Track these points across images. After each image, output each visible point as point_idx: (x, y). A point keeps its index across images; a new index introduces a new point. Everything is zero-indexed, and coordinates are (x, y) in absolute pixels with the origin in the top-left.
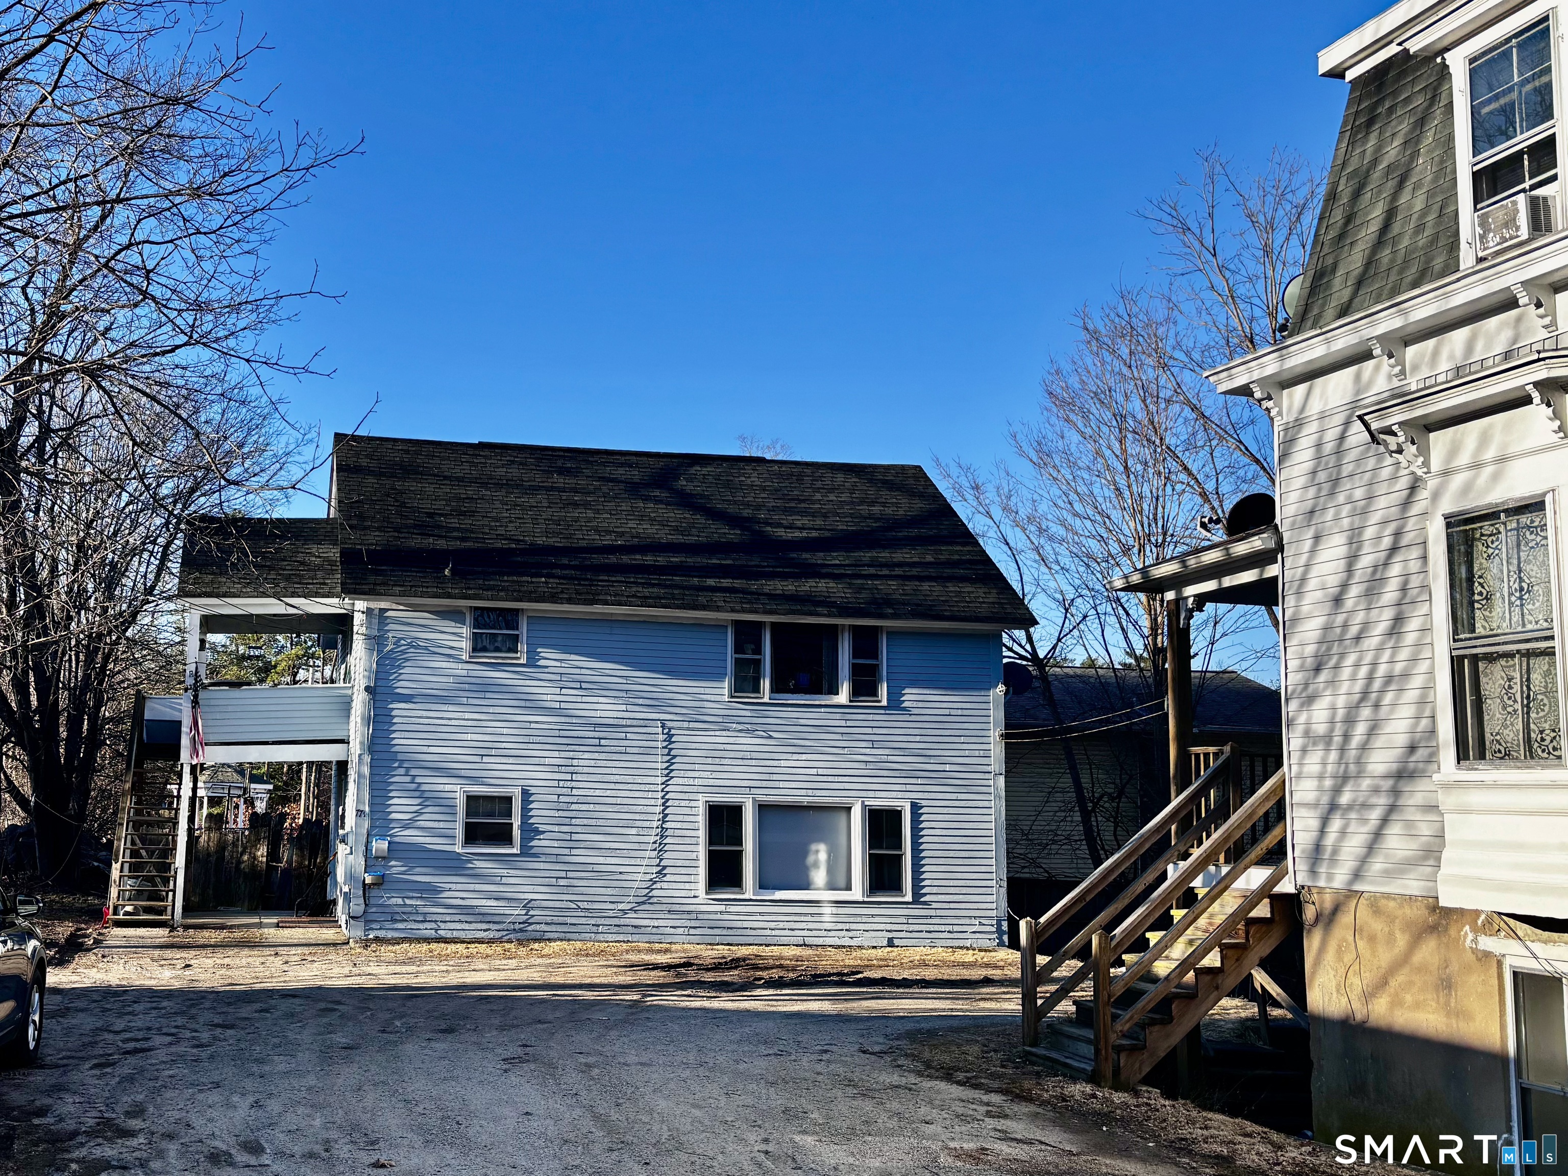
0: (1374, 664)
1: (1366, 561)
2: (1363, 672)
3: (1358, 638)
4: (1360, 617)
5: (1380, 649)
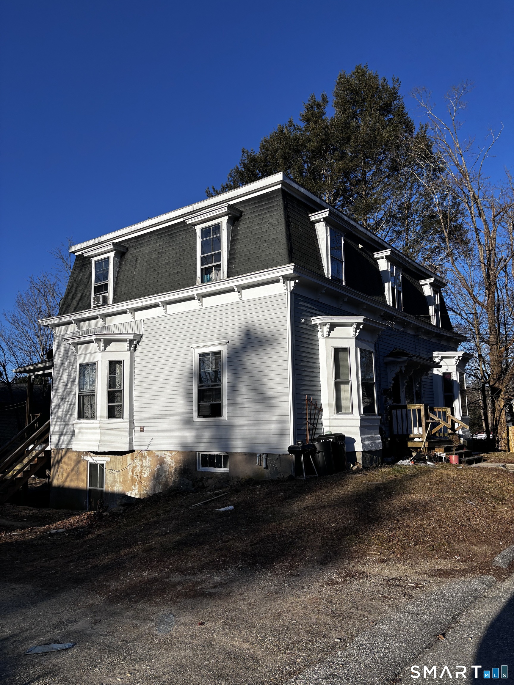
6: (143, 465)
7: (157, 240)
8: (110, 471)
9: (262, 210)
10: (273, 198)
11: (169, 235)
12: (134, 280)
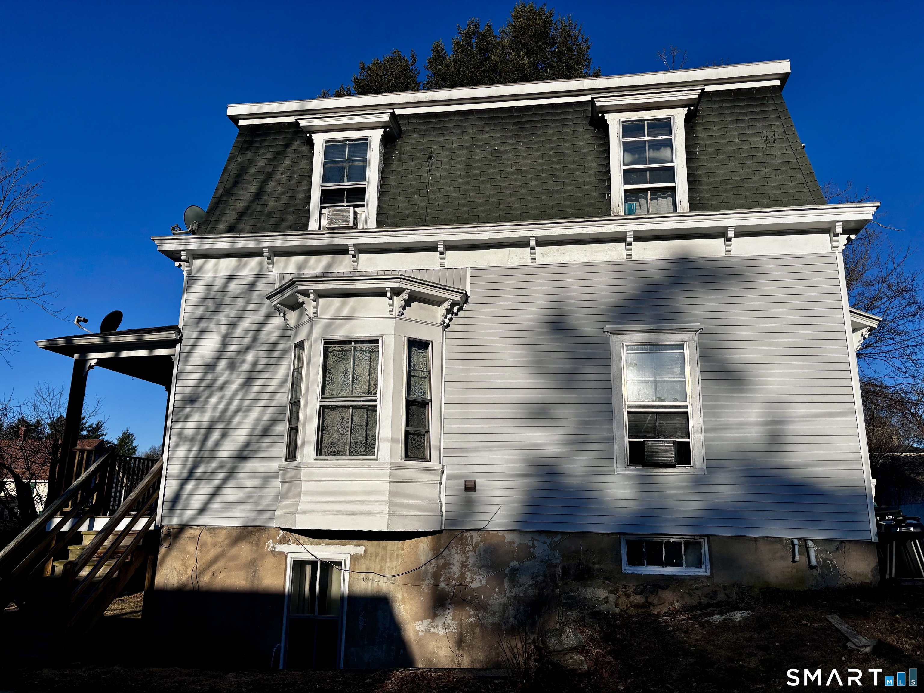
0: (231, 400)
1: (233, 347)
2: (223, 404)
3: (222, 387)
4: (225, 376)
5: (236, 393)
6: (467, 561)
7: (483, 127)
8: (363, 575)
9: (745, 113)
10: (763, 98)
11: (514, 123)
12: (432, 192)
